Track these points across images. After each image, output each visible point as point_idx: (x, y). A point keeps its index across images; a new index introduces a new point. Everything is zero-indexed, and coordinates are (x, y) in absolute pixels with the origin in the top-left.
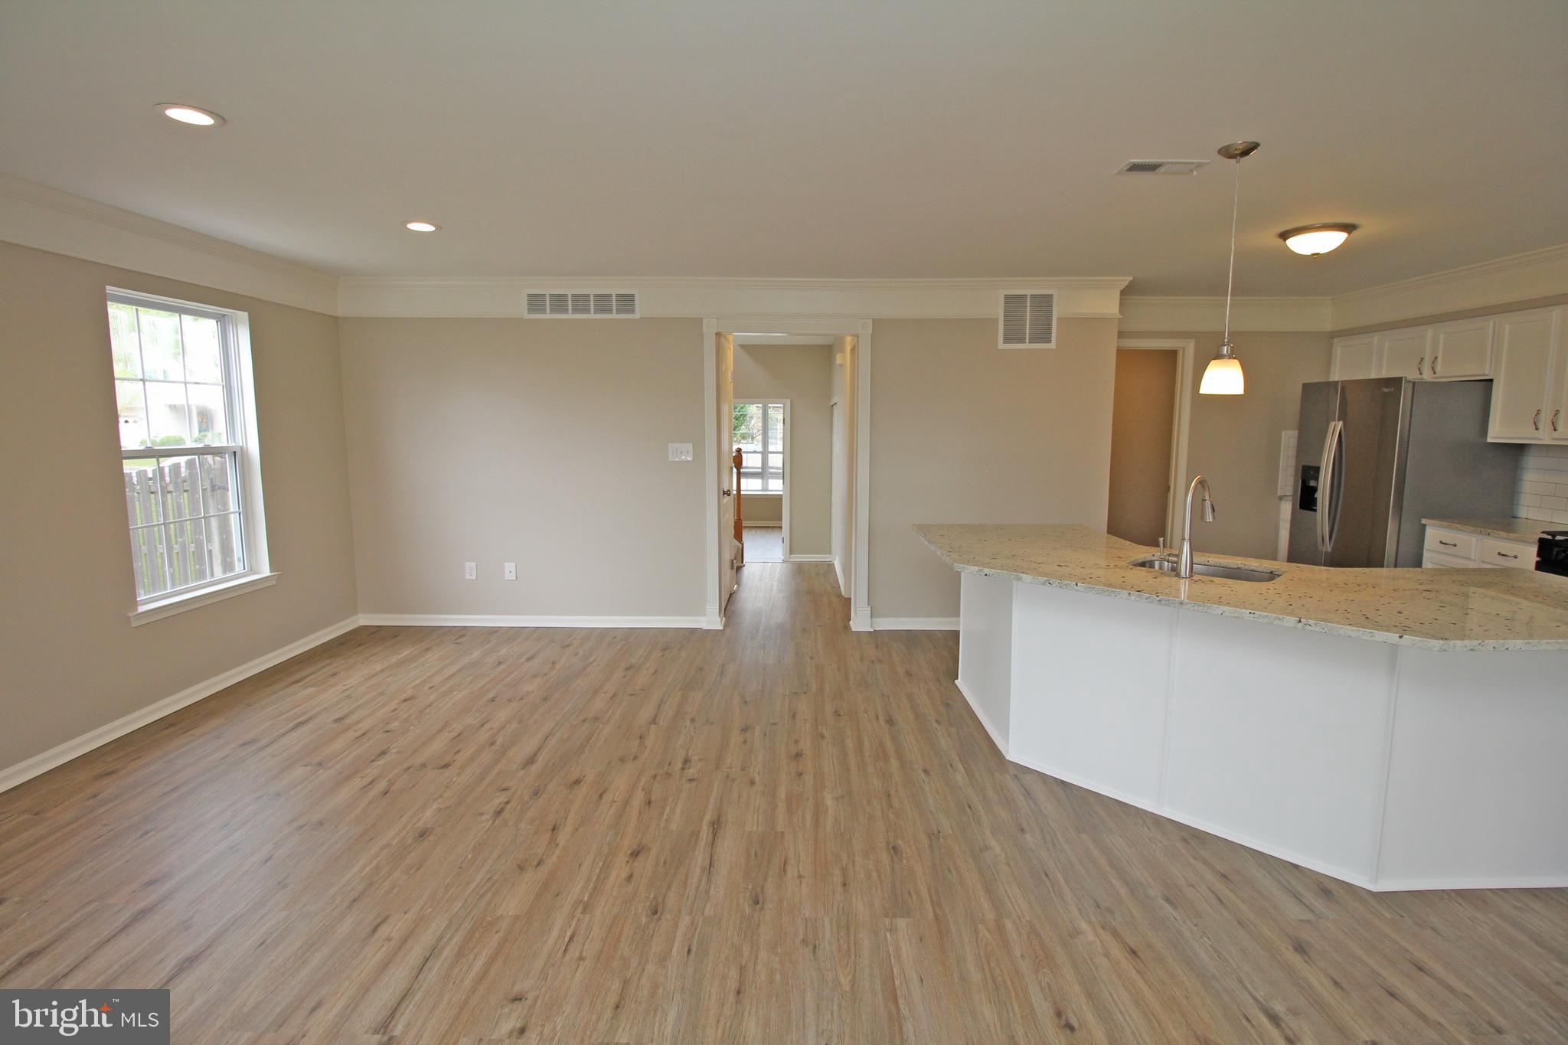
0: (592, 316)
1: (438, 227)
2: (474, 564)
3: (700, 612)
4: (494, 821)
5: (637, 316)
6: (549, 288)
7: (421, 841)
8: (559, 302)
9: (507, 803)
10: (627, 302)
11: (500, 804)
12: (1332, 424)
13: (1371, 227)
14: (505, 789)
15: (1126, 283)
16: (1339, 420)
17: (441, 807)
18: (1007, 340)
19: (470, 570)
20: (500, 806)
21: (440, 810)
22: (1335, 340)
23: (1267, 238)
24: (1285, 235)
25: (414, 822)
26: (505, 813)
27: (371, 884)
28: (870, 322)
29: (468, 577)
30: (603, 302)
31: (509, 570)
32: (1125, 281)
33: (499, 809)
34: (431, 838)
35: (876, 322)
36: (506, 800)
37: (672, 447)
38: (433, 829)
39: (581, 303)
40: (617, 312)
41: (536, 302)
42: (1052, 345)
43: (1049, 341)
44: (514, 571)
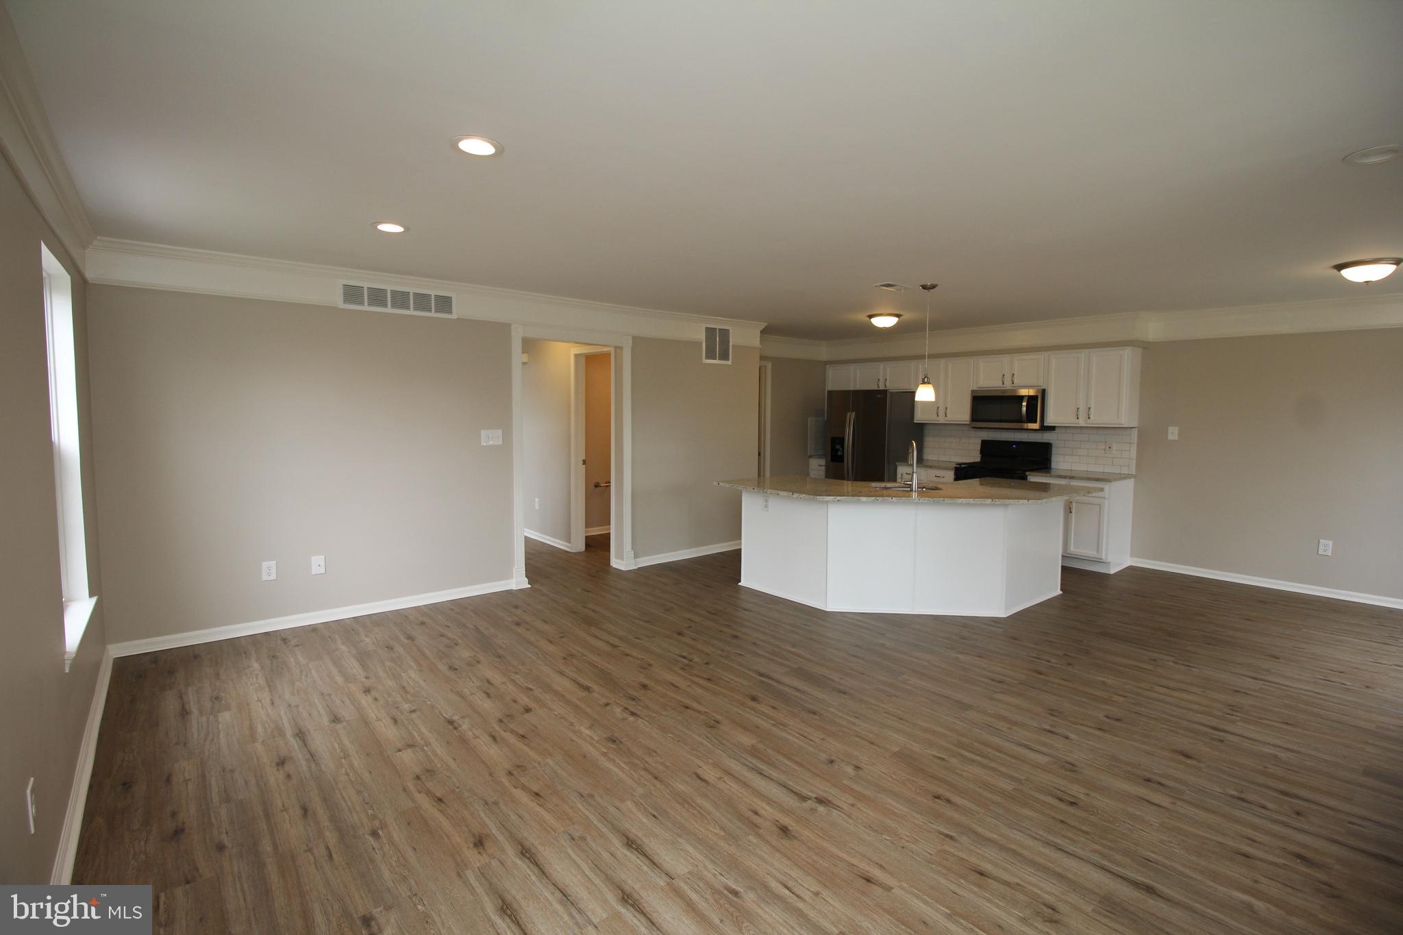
0: (412, 312)
1: (407, 229)
2: (275, 562)
3: (507, 575)
5: (454, 316)
6: (366, 282)
8: (377, 297)
10: (444, 303)
12: (849, 414)
13: (907, 316)
15: (764, 327)
16: (852, 411)
18: (708, 357)
19: (269, 570)
22: (827, 366)
23: (862, 317)
24: (871, 317)
28: (631, 337)
29: (265, 577)
30: (422, 301)
31: (317, 564)
32: (763, 325)
35: (635, 339)
37: (483, 433)
39: (401, 299)
40: (436, 312)
41: (352, 294)
42: (729, 362)
43: (728, 359)
44: (323, 564)
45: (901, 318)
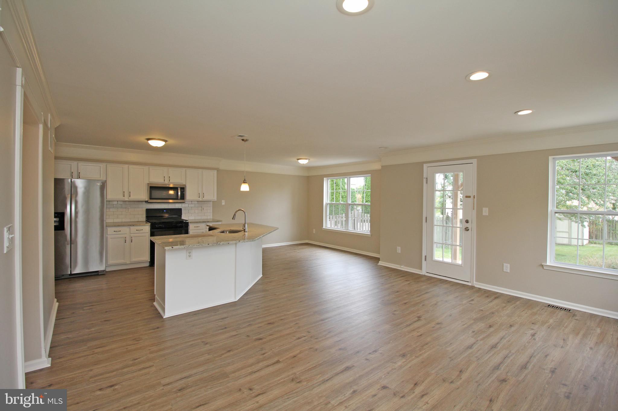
4: (378, 349)
7: (405, 353)
9: (370, 353)
11: (373, 354)
14: (367, 359)
17: (394, 364)
20: (373, 353)
21: (395, 363)
25: (406, 362)
26: (373, 350)
27: (422, 346)
33: (374, 352)
34: (401, 353)
36: (370, 355)
38: (400, 356)
45: (167, 142)
